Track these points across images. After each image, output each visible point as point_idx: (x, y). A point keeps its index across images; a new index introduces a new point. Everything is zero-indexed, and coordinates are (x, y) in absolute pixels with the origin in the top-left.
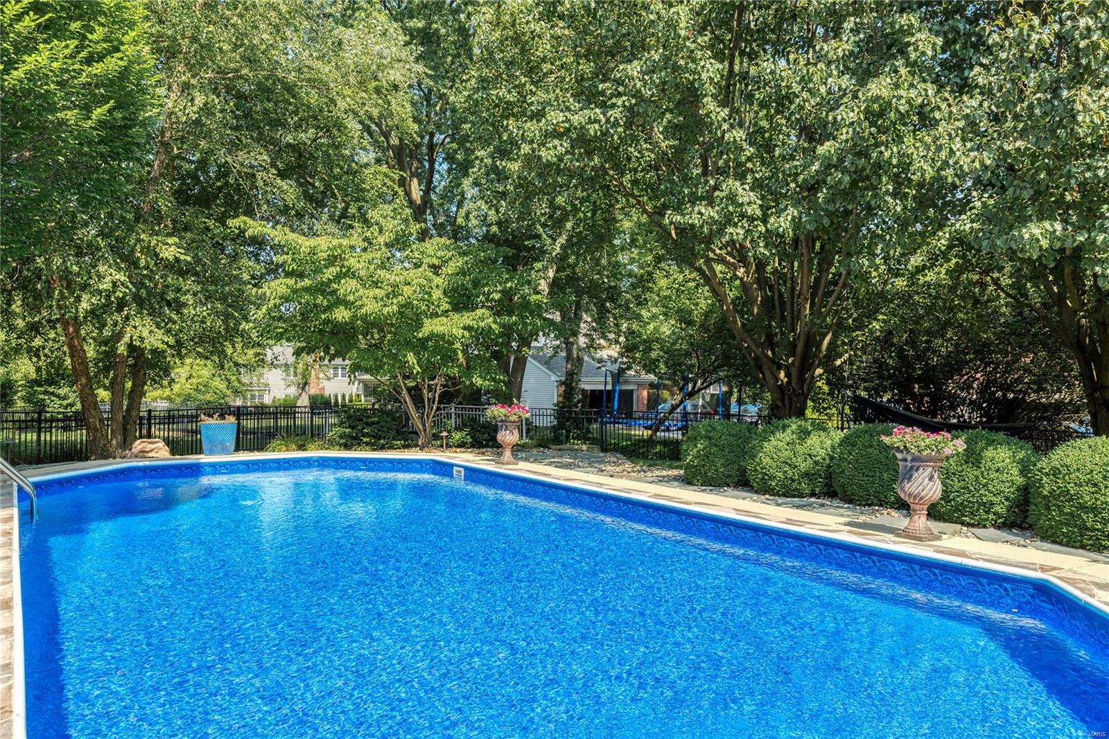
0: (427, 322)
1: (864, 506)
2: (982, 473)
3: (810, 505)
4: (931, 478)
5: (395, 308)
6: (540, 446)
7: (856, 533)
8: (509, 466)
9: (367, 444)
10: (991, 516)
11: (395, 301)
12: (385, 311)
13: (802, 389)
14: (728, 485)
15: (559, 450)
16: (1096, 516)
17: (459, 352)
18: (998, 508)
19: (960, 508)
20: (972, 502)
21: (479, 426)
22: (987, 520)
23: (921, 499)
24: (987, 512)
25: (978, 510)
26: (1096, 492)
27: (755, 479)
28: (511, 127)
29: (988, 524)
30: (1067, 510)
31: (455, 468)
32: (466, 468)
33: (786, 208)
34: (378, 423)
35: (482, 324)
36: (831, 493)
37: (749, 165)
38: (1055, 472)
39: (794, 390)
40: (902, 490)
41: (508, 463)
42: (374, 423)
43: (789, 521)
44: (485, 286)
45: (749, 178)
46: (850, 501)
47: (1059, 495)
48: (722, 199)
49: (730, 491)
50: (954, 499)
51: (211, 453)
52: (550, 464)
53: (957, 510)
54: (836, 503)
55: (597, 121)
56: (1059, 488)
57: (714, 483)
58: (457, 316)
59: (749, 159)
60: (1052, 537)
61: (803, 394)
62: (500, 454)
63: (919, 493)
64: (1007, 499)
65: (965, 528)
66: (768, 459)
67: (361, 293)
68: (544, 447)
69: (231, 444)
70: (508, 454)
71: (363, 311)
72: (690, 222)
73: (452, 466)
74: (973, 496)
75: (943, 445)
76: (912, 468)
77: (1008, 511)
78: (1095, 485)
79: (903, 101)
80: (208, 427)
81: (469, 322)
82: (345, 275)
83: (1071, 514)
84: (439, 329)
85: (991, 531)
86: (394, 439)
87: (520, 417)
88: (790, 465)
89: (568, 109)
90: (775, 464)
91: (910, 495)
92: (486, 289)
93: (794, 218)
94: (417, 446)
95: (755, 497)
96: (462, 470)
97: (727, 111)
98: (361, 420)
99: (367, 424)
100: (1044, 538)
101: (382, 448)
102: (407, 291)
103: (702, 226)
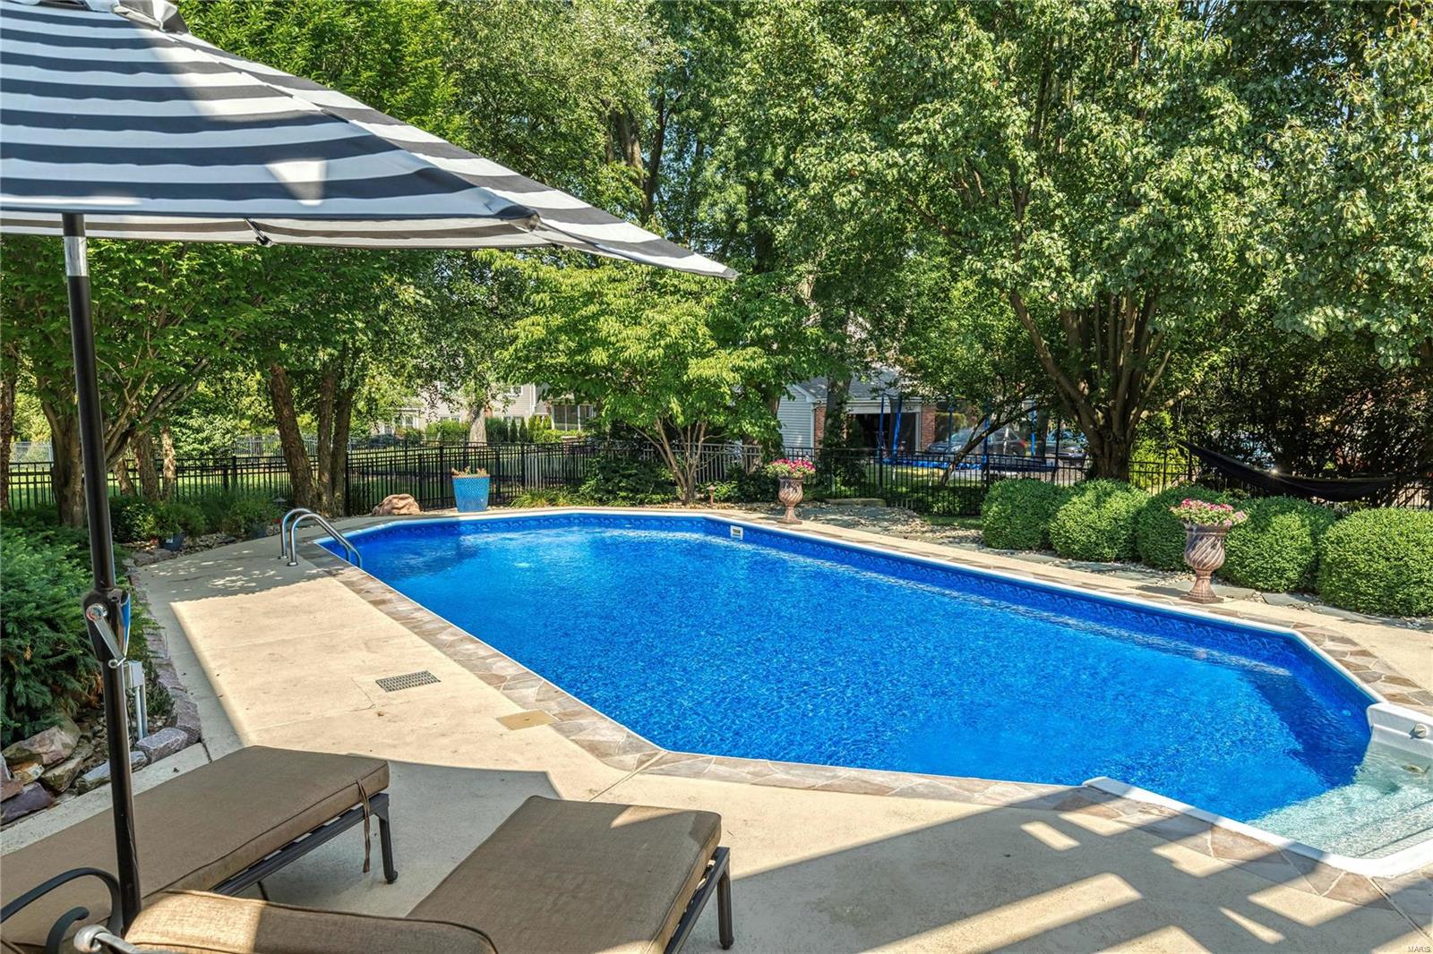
0: (692, 362)
1: (1167, 571)
2: (1277, 540)
3: (1115, 570)
4: (1214, 546)
5: (661, 351)
6: (815, 499)
7: (1144, 596)
8: (793, 526)
9: (624, 498)
10: (1283, 582)
11: (662, 343)
12: (651, 353)
13: (1125, 437)
14: (1030, 549)
15: (839, 504)
16: (1368, 581)
17: (727, 397)
18: (1290, 574)
19: (1255, 574)
20: (1266, 568)
21: (747, 477)
22: (1280, 585)
23: (1204, 565)
24: (1281, 578)
25: (1271, 576)
26: (1371, 560)
27: (1058, 543)
28: (798, 162)
29: (1281, 589)
30: (1344, 576)
31: (732, 527)
32: (746, 528)
33: (1091, 271)
34: (636, 474)
35: (754, 365)
36: (1136, 559)
37: (1058, 212)
38: (1339, 541)
39: (1115, 437)
40: (1188, 557)
41: (792, 523)
42: (630, 475)
43: (1085, 585)
44: (757, 318)
45: (1057, 226)
46: (1154, 566)
47: (1340, 563)
48: (1026, 253)
49: (1033, 555)
50: (1248, 565)
51: (466, 509)
52: (829, 522)
53: (1251, 576)
54: (1139, 568)
55: (896, 164)
56: (1340, 555)
57: (1012, 546)
58: (723, 353)
59: (1058, 206)
60: (1333, 601)
61: (1125, 442)
62: (783, 512)
63: (1202, 560)
64: (1300, 566)
65: (1258, 593)
66: (1072, 522)
67: (624, 334)
68: (822, 501)
69: (484, 500)
70: (791, 513)
71: (627, 354)
72: (993, 276)
73: (728, 525)
74: (1267, 562)
75: (1225, 517)
76: (1197, 537)
77: (1300, 576)
78: (1371, 554)
79: (1205, 178)
80: (462, 482)
81: (739, 363)
82: (603, 313)
83: (1348, 580)
84: (707, 373)
85: (1284, 596)
86: (653, 493)
87: (804, 473)
88: (1094, 529)
89: (864, 150)
90: (1078, 529)
91: (1194, 562)
92: (757, 323)
93: (1097, 283)
94: (677, 499)
95: (1057, 561)
96: (741, 529)
97: (1034, 154)
98: (617, 472)
99: (624, 476)
100: (1327, 603)
101: (642, 503)
102: (674, 331)
103: (1005, 280)
